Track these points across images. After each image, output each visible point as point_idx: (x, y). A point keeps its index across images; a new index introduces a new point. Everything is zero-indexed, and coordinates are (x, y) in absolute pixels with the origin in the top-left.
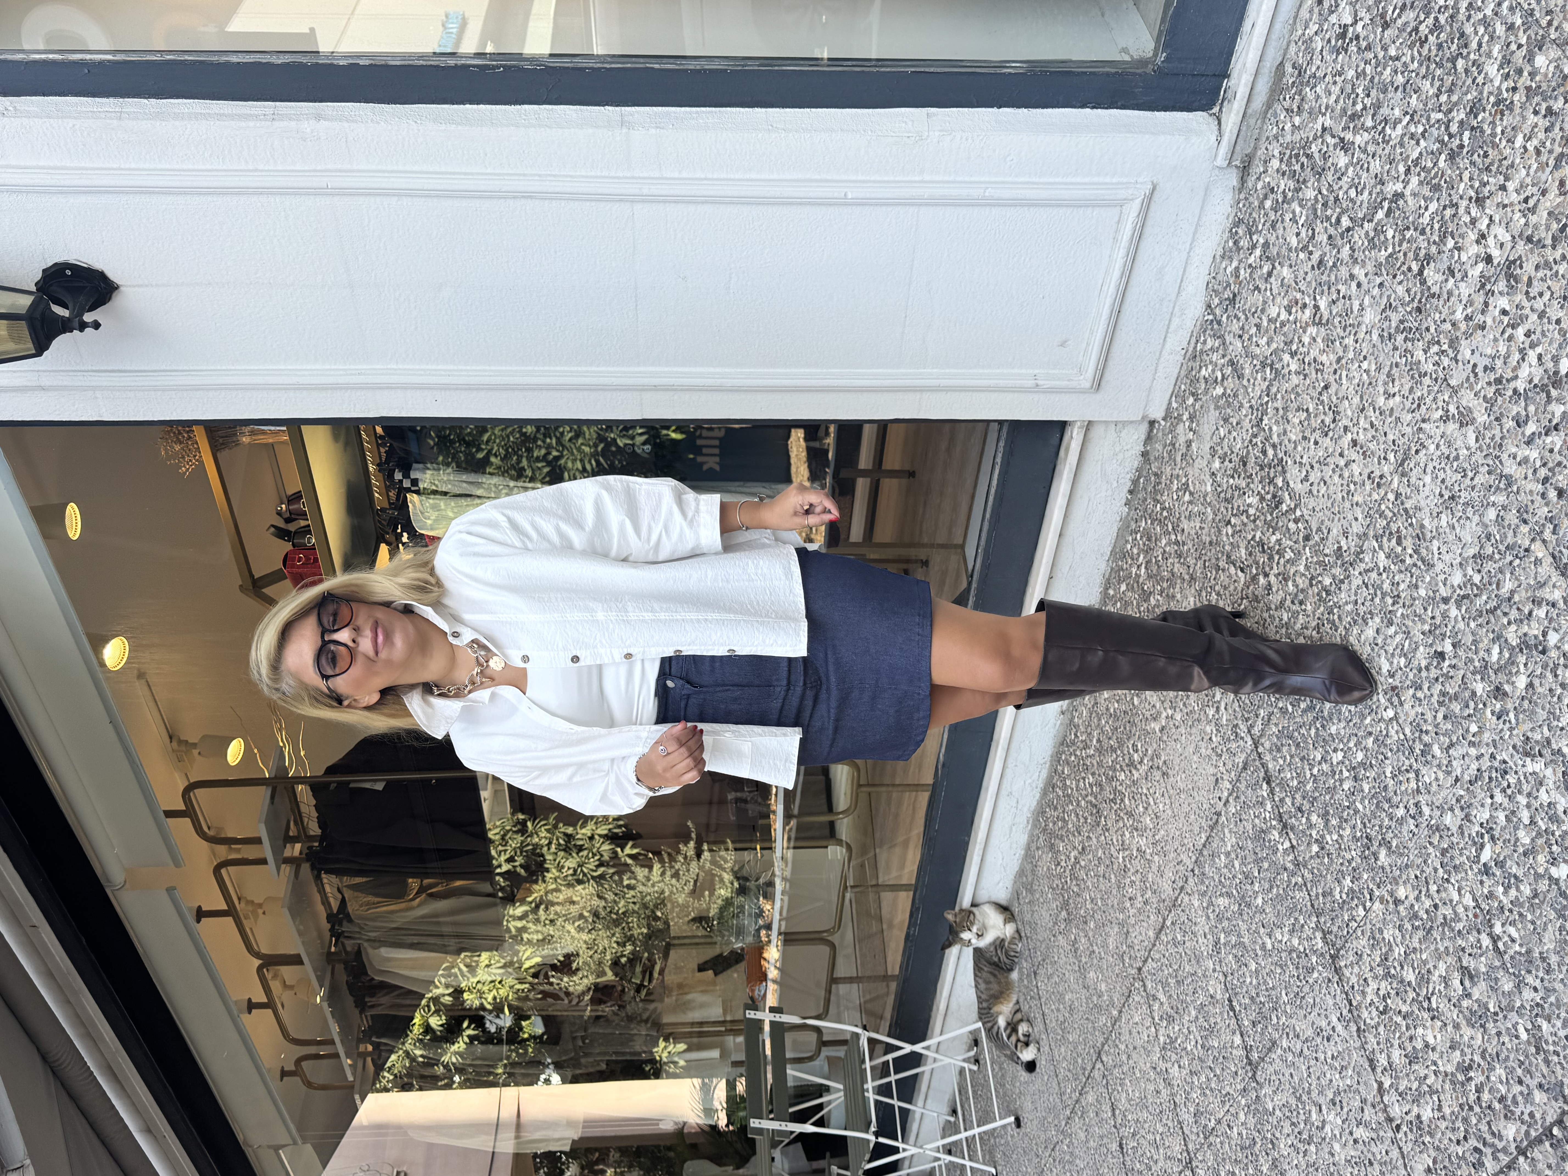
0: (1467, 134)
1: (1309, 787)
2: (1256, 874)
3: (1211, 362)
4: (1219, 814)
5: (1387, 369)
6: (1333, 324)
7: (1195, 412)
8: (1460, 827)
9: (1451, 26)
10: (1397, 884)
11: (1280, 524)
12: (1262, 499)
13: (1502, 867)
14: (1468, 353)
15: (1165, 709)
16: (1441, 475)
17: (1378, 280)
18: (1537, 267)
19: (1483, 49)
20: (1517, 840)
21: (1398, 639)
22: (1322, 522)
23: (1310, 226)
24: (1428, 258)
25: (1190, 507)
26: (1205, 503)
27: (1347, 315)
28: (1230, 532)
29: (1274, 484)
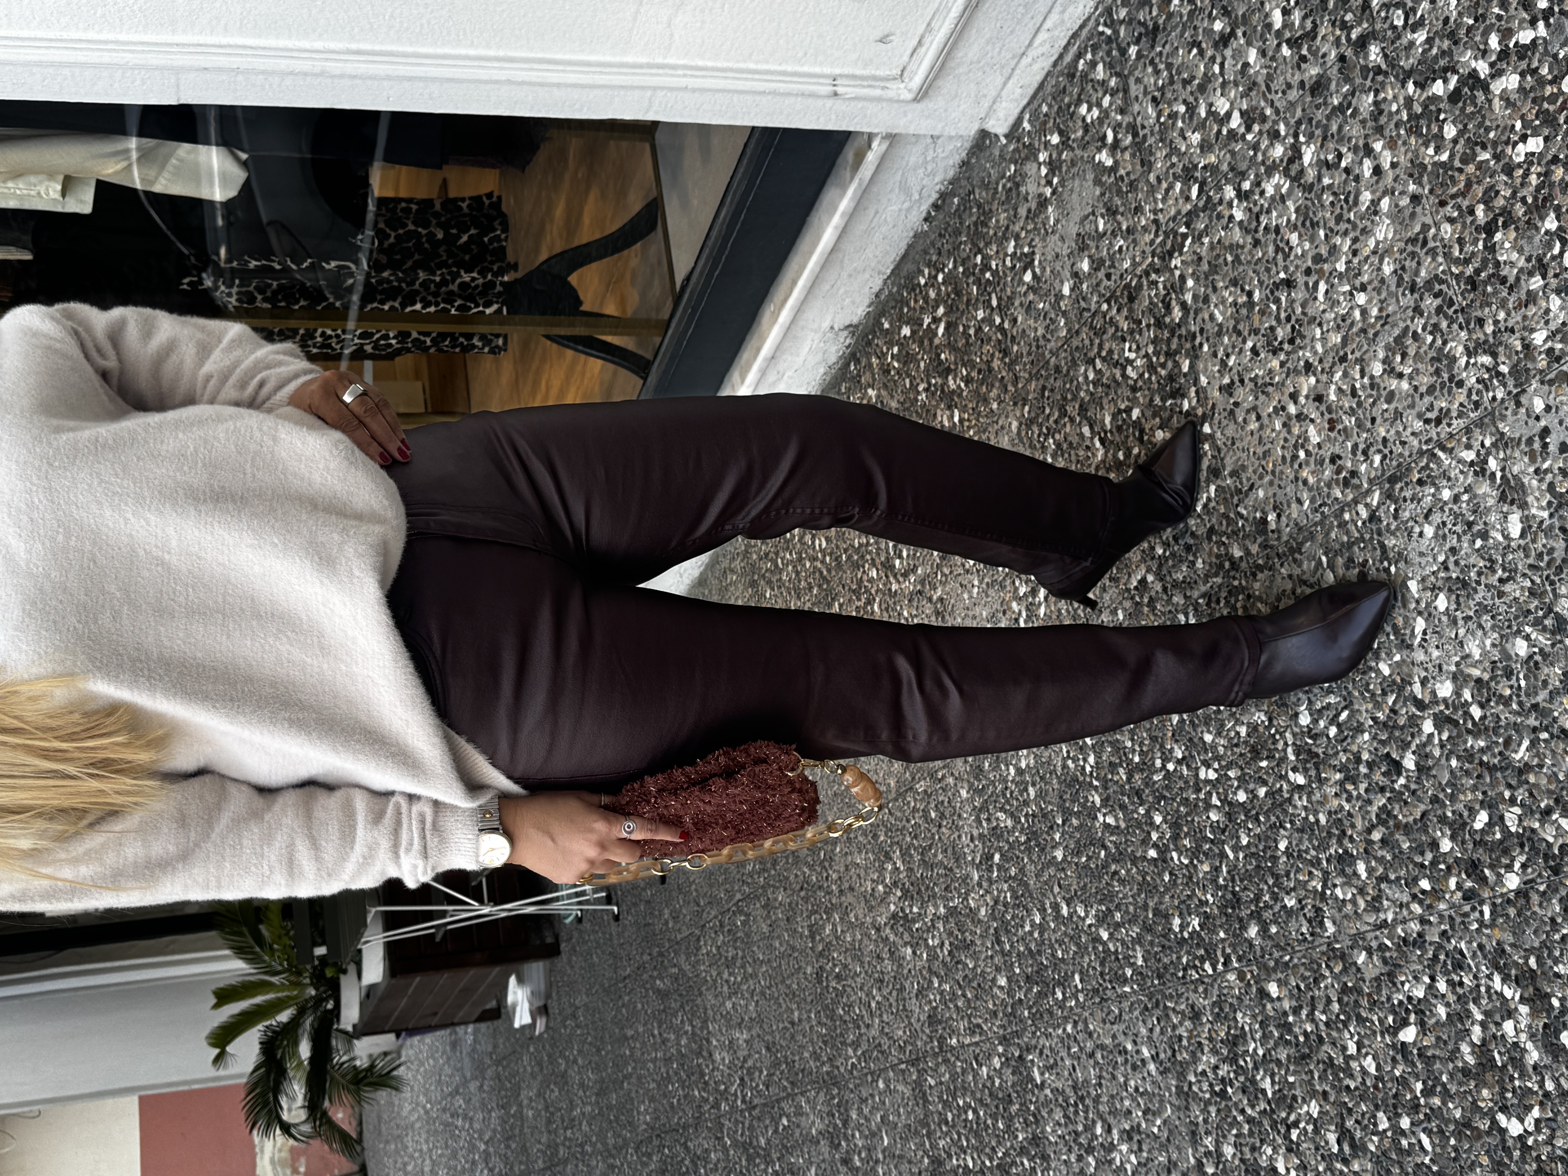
1: (1157, 778)
2: (1060, 822)
3: (1099, 105)
5: (1397, 332)
6: (1319, 197)
7: (1060, 159)
8: (1377, 979)
12: (1152, 368)
13: (1427, 1064)
14: (1539, 405)
17: (1413, 187)
22: (1244, 468)
24: (1509, 220)
25: (1031, 297)
26: (1056, 306)
27: (1346, 201)
28: (1091, 376)
29: (1175, 361)
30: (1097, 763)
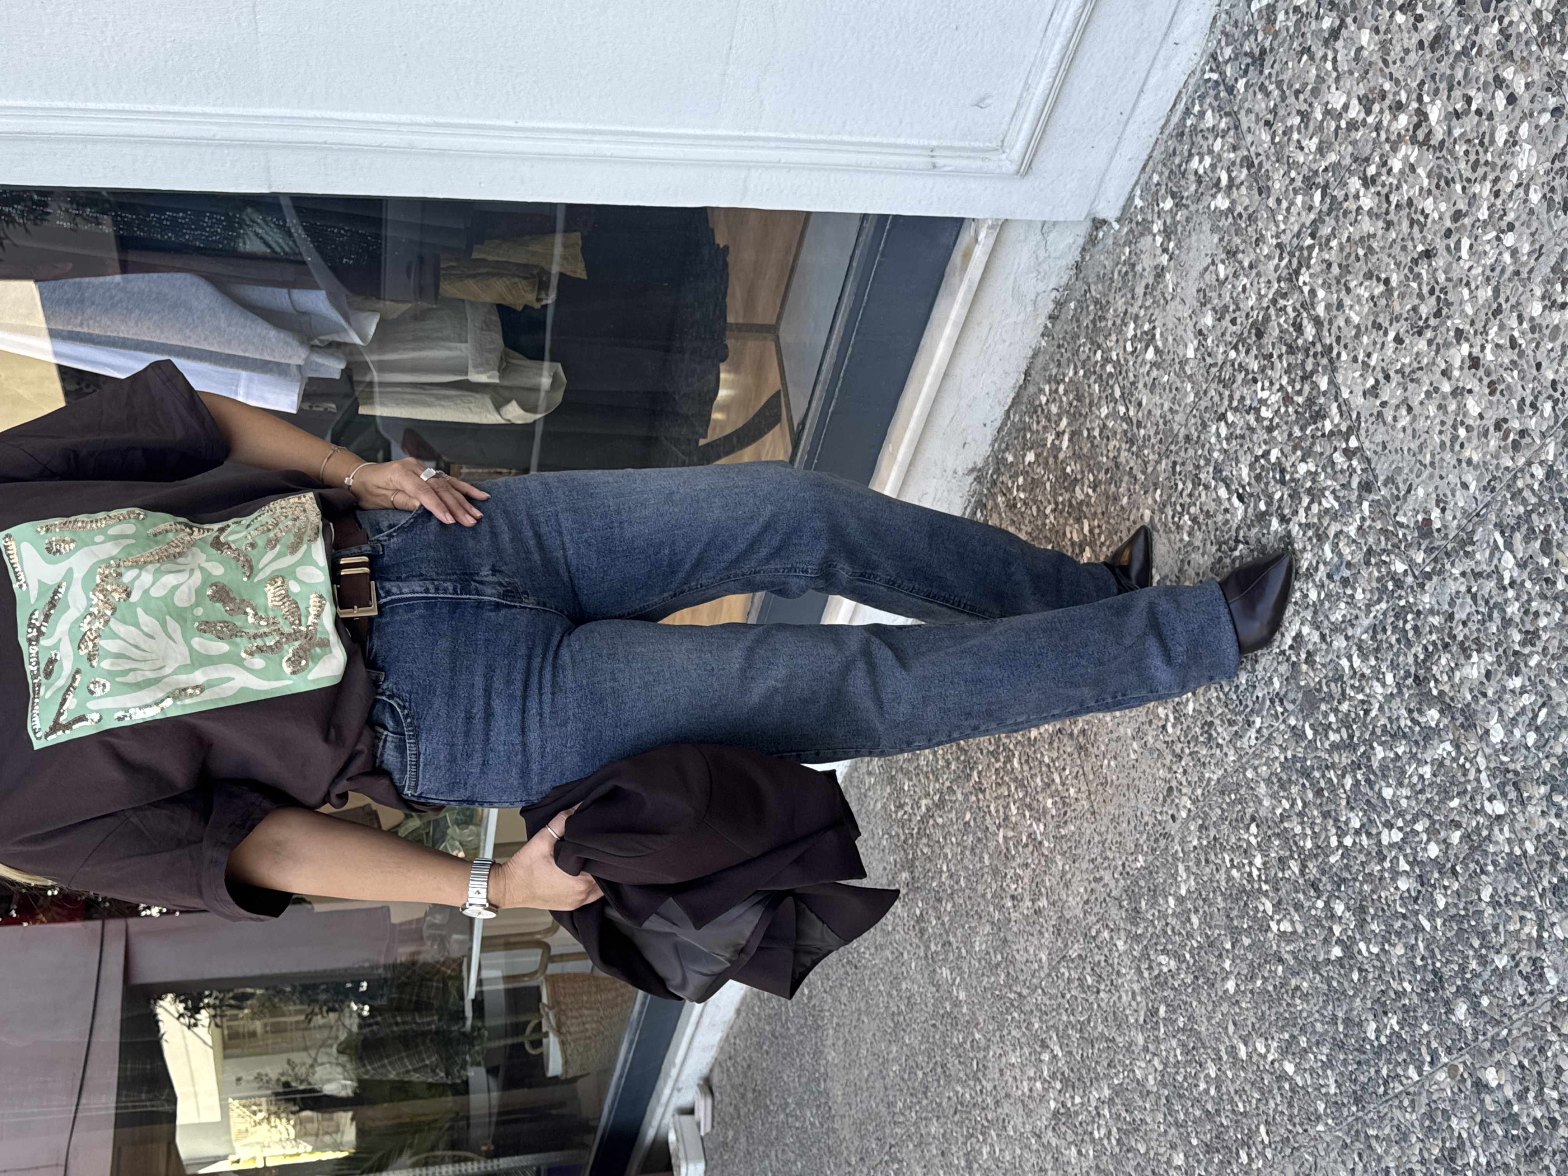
1: (1334, 860)
4: (1170, 839)
5: (1553, 260)
10: (1484, 1061)
11: (1318, 448)
21: (1526, 700)
25: (1155, 373)
26: (1181, 374)
27: (1481, 143)
28: (1224, 431)
29: (1313, 382)
30: (1264, 864)
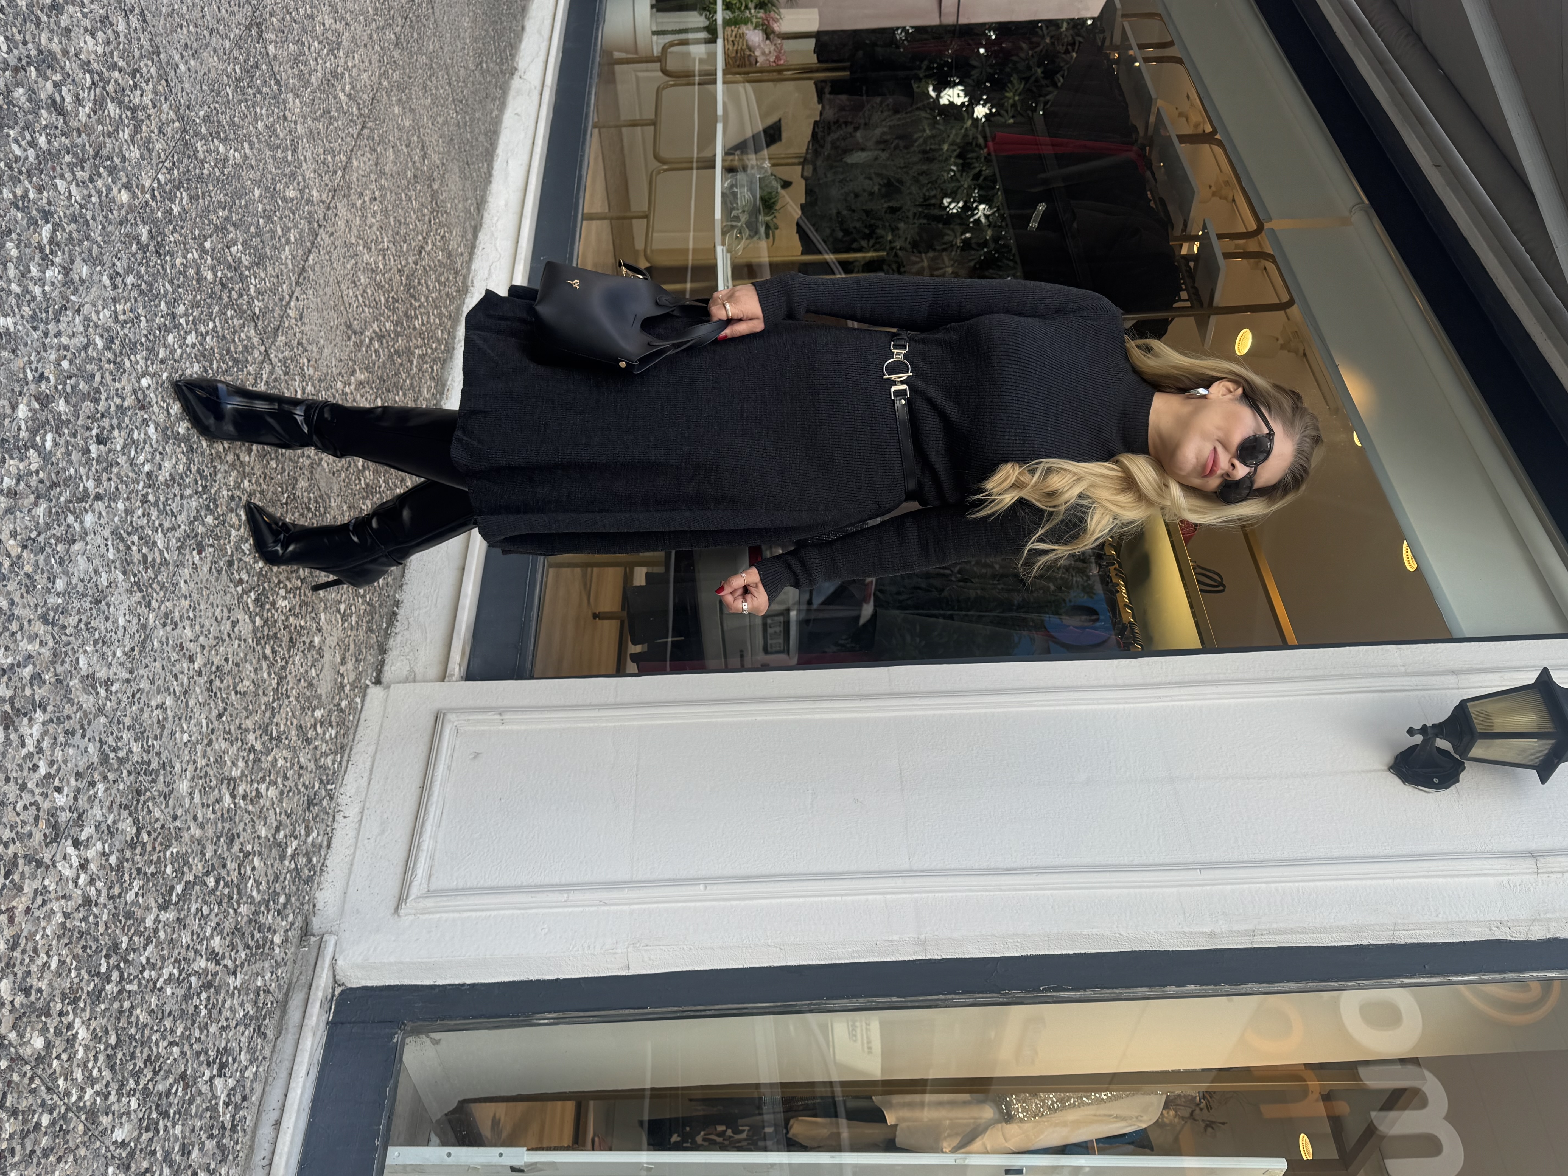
0: (103, 969)
1: (216, 309)
2: (261, 220)
3: (327, 742)
4: (298, 283)
5: (165, 733)
6: (217, 779)
7: (339, 693)
8: (72, 262)
9: (123, 1077)
10: (130, 206)
12: (273, 604)
13: (31, 218)
14: (91, 749)
15: (352, 393)
16: (109, 625)
17: (178, 823)
18: (30, 835)
19: (93, 1053)
20: (18, 247)
21: (141, 458)
22: (217, 580)
23: (242, 877)
24: (132, 845)
